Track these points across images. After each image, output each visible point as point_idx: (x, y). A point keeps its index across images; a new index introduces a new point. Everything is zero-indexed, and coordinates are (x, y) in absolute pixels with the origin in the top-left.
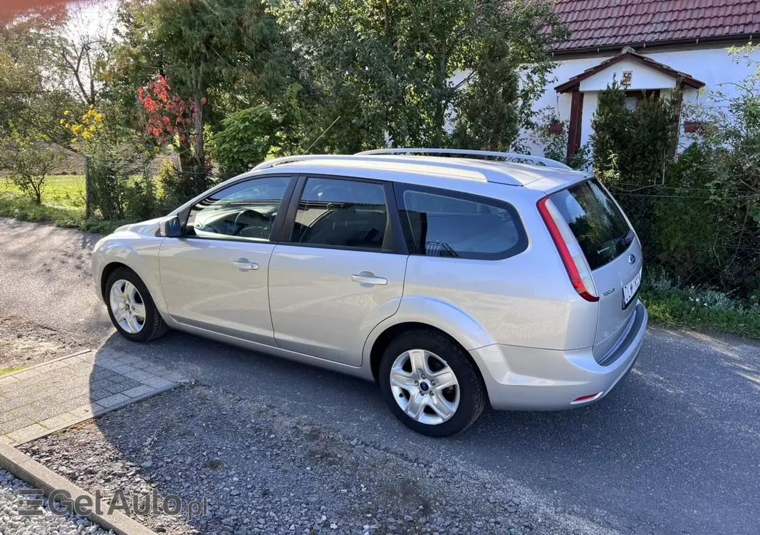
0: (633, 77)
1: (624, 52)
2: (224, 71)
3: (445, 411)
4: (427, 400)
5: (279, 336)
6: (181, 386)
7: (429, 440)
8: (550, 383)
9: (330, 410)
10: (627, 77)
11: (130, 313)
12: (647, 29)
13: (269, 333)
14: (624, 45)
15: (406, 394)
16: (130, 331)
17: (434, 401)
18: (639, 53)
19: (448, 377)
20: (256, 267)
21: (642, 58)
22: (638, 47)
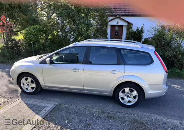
0: (119, 22)
1: (117, 16)
2: (16, 14)
3: (134, 101)
4: (129, 99)
5: (85, 88)
6: (57, 105)
7: (129, 109)
8: (158, 91)
9: (101, 105)
10: (118, 22)
11: (29, 86)
12: (120, 12)
13: (82, 88)
14: (117, 15)
15: (123, 99)
16: (29, 92)
17: (131, 99)
18: (120, 17)
19: (135, 93)
20: (79, 70)
21: (121, 18)
22: (119, 15)
